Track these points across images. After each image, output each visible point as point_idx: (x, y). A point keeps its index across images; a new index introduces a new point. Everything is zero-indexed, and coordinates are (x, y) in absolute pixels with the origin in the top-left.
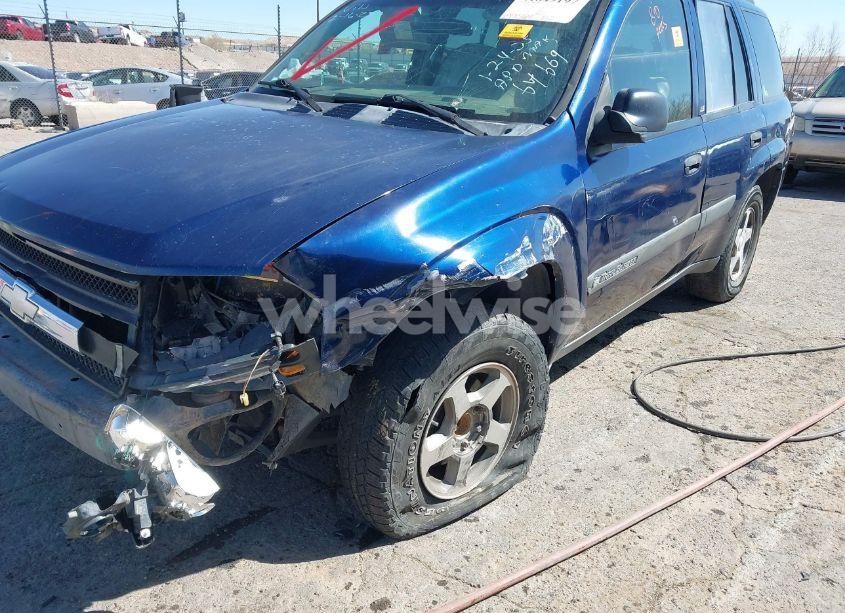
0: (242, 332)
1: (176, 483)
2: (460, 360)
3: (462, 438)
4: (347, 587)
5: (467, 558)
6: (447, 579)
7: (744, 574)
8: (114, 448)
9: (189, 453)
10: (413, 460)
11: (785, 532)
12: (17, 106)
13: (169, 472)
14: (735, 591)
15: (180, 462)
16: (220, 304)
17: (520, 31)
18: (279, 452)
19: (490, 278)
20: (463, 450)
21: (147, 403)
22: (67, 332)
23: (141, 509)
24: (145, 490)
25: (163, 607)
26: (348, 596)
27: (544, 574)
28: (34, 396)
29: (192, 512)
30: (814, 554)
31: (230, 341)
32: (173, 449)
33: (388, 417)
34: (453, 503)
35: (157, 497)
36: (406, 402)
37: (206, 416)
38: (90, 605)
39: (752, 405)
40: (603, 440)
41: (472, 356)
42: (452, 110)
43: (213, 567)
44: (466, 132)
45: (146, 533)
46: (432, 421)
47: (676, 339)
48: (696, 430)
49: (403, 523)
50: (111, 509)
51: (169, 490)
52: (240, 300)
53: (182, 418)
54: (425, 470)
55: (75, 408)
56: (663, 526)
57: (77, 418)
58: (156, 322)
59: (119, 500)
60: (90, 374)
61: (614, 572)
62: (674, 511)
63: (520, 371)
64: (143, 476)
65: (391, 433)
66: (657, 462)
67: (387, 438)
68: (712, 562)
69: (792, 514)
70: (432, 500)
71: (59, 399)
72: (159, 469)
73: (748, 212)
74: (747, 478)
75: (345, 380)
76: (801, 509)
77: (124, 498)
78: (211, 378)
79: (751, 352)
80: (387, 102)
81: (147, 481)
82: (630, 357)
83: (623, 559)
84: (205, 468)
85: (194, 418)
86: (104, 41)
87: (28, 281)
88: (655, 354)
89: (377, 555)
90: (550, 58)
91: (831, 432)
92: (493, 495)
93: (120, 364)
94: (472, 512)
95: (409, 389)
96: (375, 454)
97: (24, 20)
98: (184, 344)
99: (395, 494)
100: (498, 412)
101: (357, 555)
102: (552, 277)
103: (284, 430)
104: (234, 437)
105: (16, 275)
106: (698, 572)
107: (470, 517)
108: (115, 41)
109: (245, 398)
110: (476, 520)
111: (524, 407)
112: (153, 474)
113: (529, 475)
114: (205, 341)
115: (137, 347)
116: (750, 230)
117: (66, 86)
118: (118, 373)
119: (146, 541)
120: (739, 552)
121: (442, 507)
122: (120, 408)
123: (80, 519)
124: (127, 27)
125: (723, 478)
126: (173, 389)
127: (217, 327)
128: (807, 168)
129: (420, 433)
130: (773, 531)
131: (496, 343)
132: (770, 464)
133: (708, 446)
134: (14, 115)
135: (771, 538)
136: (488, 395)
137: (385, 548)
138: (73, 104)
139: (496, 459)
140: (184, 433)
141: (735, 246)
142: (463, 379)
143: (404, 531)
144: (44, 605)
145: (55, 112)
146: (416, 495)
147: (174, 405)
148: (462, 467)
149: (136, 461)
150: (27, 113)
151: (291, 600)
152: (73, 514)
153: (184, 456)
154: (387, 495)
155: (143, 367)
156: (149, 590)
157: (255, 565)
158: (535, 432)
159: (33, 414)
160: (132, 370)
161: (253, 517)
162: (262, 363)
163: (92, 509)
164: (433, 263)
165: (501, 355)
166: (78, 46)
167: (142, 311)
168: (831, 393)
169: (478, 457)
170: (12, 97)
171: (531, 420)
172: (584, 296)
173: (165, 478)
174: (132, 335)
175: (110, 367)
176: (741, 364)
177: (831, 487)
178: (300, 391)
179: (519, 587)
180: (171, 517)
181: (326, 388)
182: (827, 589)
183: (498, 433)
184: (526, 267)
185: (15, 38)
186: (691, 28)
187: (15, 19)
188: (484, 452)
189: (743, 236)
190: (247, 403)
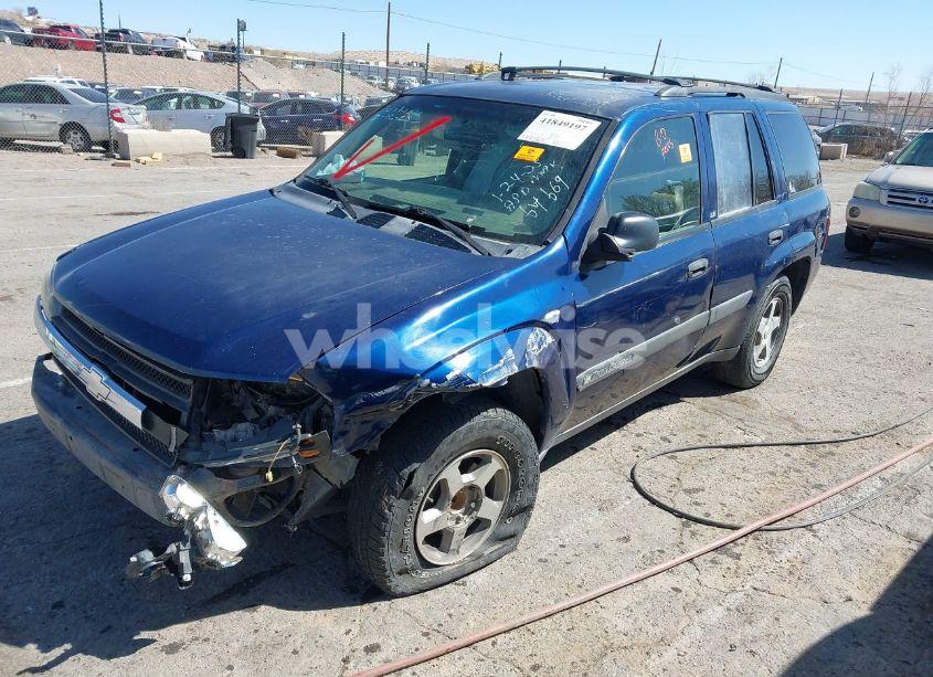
0: (271, 422)
1: (213, 540)
2: (453, 448)
3: (457, 512)
4: (347, 633)
5: (450, 615)
6: (430, 631)
7: (682, 643)
8: (166, 508)
9: (224, 516)
10: (408, 530)
11: (728, 609)
12: (66, 130)
13: (208, 530)
14: (670, 655)
15: (217, 522)
16: (256, 398)
17: (533, 154)
18: (298, 517)
19: (474, 385)
20: (457, 523)
21: (193, 475)
22: (132, 412)
23: (184, 558)
24: (189, 544)
25: (197, 639)
26: (347, 640)
27: (512, 632)
28: (104, 462)
29: (224, 563)
30: (748, 630)
31: (261, 429)
32: (211, 511)
33: (388, 494)
34: (446, 569)
35: (197, 550)
36: (404, 482)
37: (239, 487)
38: (138, 634)
39: (740, 493)
40: (594, 519)
41: (464, 444)
42: (465, 227)
43: (238, 609)
44: (474, 251)
45: (187, 577)
46: (427, 497)
47: (690, 424)
48: (680, 515)
49: (398, 583)
50: (161, 557)
51: (207, 545)
52: (272, 393)
53: (220, 489)
54: (420, 539)
55: (136, 474)
56: (625, 599)
57: (137, 483)
58: (203, 409)
59: (168, 551)
60: (149, 446)
61: (573, 635)
62: (639, 587)
63: (510, 457)
64: (187, 532)
65: (390, 507)
66: (635, 542)
67: (386, 511)
68: (658, 631)
69: (742, 594)
70: (427, 565)
71: (125, 466)
72: (200, 528)
73: (774, 302)
74: (712, 561)
75: (353, 462)
76: (751, 591)
77: (172, 548)
78: (244, 458)
79: (759, 441)
80: (412, 213)
81: (190, 536)
82: (638, 441)
83: (582, 625)
84: (236, 528)
85: (230, 488)
86: (159, 54)
87: (104, 368)
88: (664, 439)
89: (375, 609)
90: (554, 184)
91: (805, 524)
92: (482, 563)
93: (174, 442)
94: (463, 577)
95: (407, 471)
96: (375, 525)
97: (76, 29)
98: (226, 428)
99: (392, 558)
100: (491, 490)
101: (359, 607)
102: (540, 379)
103: (304, 498)
104: (263, 501)
105: (93, 361)
106: (643, 638)
107: (460, 581)
108: (170, 54)
109: (270, 475)
110: (464, 584)
111: (515, 488)
112: (195, 531)
113: (518, 548)
114: (242, 426)
115: (187, 428)
116: (778, 319)
117: (118, 111)
118: (172, 449)
119: (187, 583)
120: (683, 624)
121: (436, 572)
122: (172, 478)
123: (139, 563)
124: (184, 39)
125: (690, 560)
126: (214, 464)
127: (252, 414)
128: (882, 239)
129: (415, 508)
130: (719, 609)
131: (486, 433)
132: (737, 550)
133: (687, 532)
134: (63, 139)
135: (715, 614)
136: (481, 477)
137: (383, 603)
138: (125, 132)
139: (488, 532)
140: (221, 499)
141: (759, 335)
142: (457, 462)
143: (400, 590)
144: (103, 632)
145: (106, 138)
146: (411, 560)
147: (214, 477)
148: (456, 538)
149: (183, 521)
150: (75, 137)
151: (300, 640)
152: (133, 559)
153: (219, 517)
154: (385, 559)
155: (192, 445)
156: (187, 625)
157: (273, 610)
158: (525, 510)
159: (99, 474)
160: (183, 447)
161: (275, 571)
162: (286, 447)
163: (148, 556)
164: (425, 374)
165: (490, 443)
166: (130, 57)
167: (193, 402)
168: (819, 487)
169: (471, 530)
170: (62, 121)
171: (521, 500)
172: (573, 391)
173: (204, 535)
174: (184, 418)
175: (166, 443)
176: (742, 453)
177: (785, 574)
178: (318, 467)
179: (490, 641)
180: (207, 566)
181: (338, 467)
182: (748, 658)
183: (491, 509)
184: (506, 376)
185: (65, 48)
186: (701, 144)
187: (67, 28)
188: (477, 526)
189: (767, 326)
190: (271, 480)
